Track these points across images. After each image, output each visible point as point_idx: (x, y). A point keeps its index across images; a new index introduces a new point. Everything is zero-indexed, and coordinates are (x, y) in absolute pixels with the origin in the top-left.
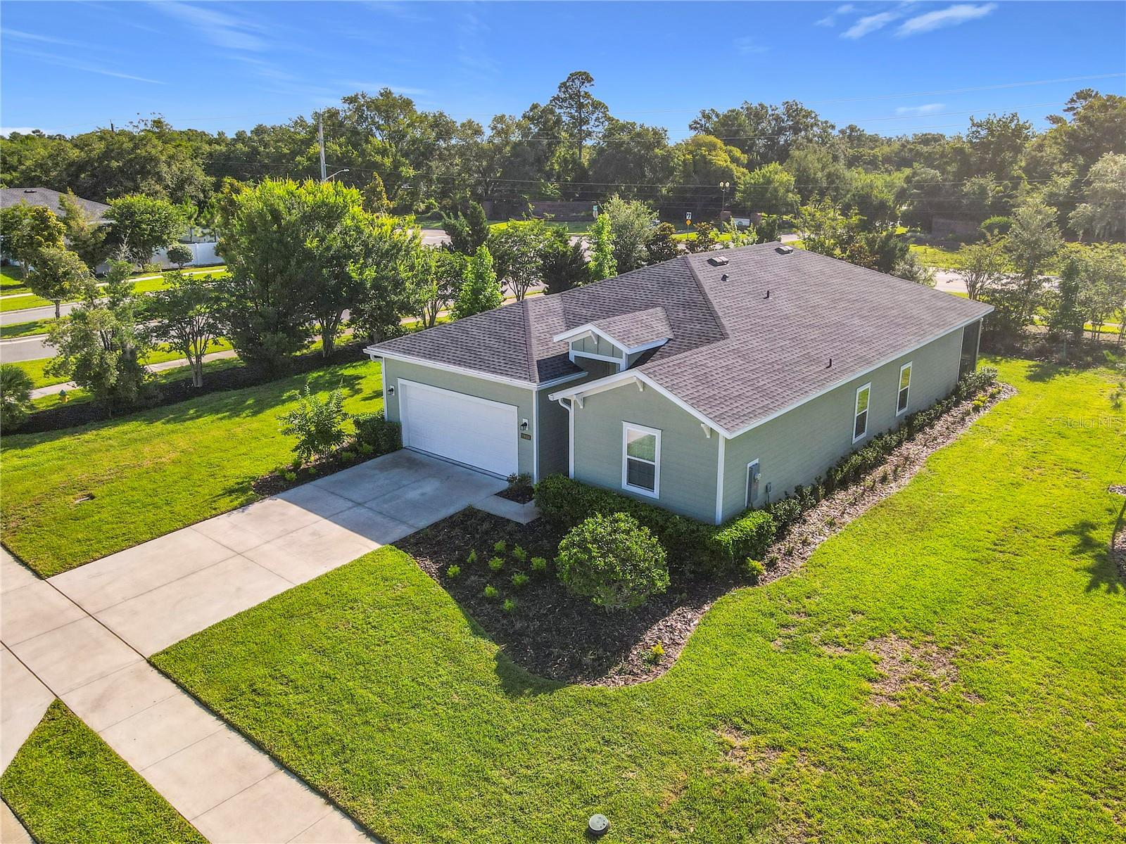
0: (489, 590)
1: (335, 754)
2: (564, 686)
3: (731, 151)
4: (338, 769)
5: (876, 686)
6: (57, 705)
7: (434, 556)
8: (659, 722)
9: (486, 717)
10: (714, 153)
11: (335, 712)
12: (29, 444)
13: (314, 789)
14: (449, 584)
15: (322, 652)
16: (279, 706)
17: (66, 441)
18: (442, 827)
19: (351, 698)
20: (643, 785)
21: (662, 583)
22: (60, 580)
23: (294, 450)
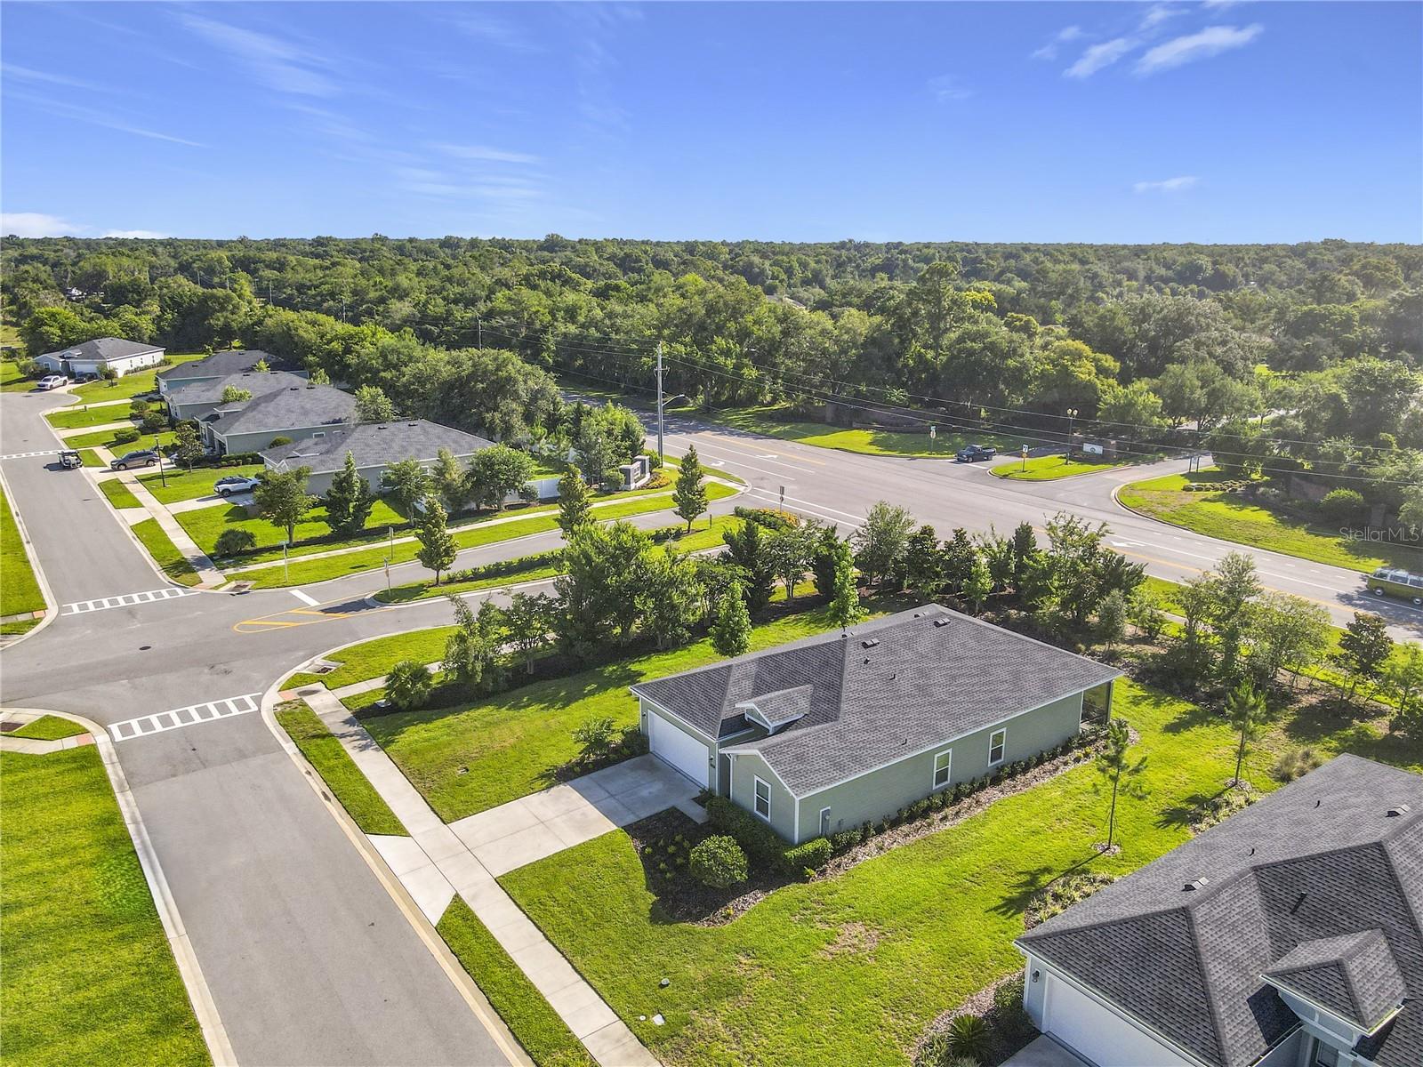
0: (662, 865)
1: (570, 937)
2: (678, 923)
3: (1099, 360)
4: (570, 944)
5: (830, 947)
6: (457, 895)
7: (642, 839)
8: (713, 947)
9: (638, 931)
10: (1078, 363)
11: (573, 918)
12: (429, 721)
13: (558, 950)
14: (645, 858)
15: (573, 888)
16: (549, 911)
17: (450, 719)
18: (605, 973)
19: (581, 913)
20: (691, 971)
21: (741, 877)
22: (453, 825)
23: (580, 753)
